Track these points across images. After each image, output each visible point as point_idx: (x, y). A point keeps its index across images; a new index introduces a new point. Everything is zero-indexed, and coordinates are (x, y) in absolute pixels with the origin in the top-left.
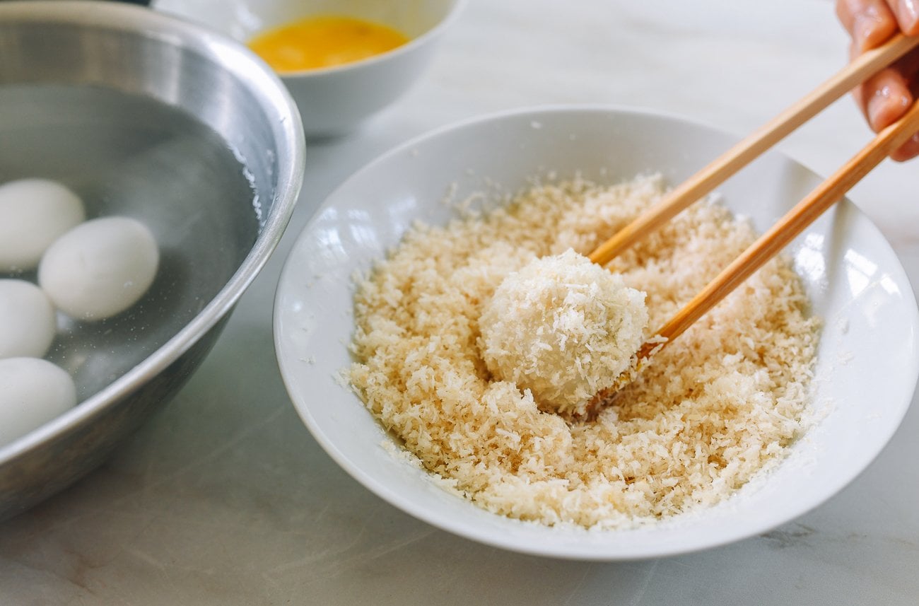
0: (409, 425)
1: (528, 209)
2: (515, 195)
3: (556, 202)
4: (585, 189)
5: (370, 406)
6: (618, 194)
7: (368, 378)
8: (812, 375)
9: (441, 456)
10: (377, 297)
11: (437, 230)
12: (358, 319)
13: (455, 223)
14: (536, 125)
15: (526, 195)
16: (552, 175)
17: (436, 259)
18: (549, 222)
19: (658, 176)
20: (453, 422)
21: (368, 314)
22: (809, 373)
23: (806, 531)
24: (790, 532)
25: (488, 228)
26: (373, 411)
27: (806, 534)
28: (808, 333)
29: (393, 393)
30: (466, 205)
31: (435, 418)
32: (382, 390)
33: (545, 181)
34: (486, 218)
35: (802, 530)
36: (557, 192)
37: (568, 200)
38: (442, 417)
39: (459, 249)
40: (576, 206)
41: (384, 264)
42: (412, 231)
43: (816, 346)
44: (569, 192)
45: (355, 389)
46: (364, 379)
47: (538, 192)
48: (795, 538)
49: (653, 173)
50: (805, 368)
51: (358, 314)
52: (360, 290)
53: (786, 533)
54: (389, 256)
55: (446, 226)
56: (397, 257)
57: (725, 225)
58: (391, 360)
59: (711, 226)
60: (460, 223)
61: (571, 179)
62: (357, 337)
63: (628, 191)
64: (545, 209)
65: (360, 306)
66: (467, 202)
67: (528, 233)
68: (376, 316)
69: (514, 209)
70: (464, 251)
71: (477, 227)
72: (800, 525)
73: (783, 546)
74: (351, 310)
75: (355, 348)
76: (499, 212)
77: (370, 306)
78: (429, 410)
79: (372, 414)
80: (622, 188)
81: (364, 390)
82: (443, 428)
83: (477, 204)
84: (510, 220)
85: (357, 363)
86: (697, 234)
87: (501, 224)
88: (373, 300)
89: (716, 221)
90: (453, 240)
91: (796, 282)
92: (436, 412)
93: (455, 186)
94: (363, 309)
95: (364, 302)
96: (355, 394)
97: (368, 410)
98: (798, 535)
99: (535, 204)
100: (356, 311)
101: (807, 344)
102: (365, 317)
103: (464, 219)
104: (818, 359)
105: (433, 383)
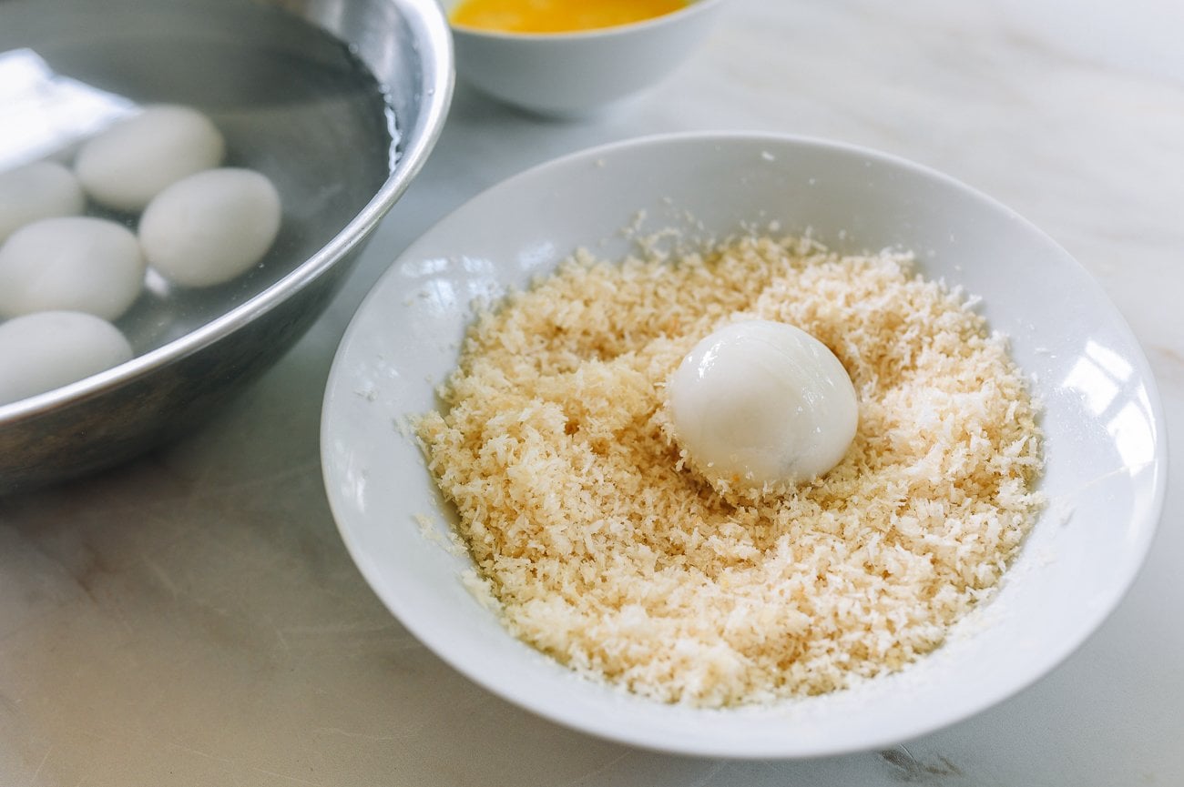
0: (469, 502)
1: (730, 262)
2: (720, 241)
3: (768, 262)
4: (812, 252)
5: (432, 467)
6: (850, 269)
7: (439, 433)
8: (1003, 571)
9: (493, 549)
10: (494, 334)
11: (605, 267)
12: (463, 358)
13: (633, 261)
14: (767, 156)
15: (735, 244)
16: (775, 226)
17: (587, 303)
18: (751, 286)
19: (910, 256)
20: (519, 512)
21: (476, 354)
22: (1002, 565)
23: (946, 768)
24: (926, 764)
25: (672, 277)
26: (434, 474)
27: (945, 773)
28: (1021, 512)
29: (464, 458)
30: (651, 242)
31: (498, 501)
32: (453, 451)
33: (763, 232)
34: (675, 263)
35: (941, 766)
36: (774, 249)
37: (786, 262)
38: (508, 501)
39: (623, 296)
40: (791, 272)
41: (520, 295)
42: (571, 260)
43: (1027, 532)
44: (791, 252)
45: (421, 442)
46: (434, 432)
47: (750, 243)
48: (928, 774)
49: (904, 251)
50: (1000, 558)
51: (465, 351)
52: (478, 322)
53: (919, 764)
54: (531, 287)
55: (620, 264)
56: (540, 290)
57: (974, 341)
58: (476, 417)
59: (953, 337)
60: (639, 263)
61: (798, 235)
62: (452, 378)
63: (866, 266)
64: (752, 269)
65: (470, 341)
66: (655, 238)
67: (719, 294)
68: (484, 359)
69: (714, 260)
70: (630, 299)
71: (658, 272)
72: (942, 759)
73: (907, 779)
74: (457, 344)
75: (443, 392)
76: (695, 259)
77: (482, 345)
78: (494, 491)
79: (432, 476)
80: (859, 261)
81: (431, 445)
82: (505, 515)
83: (669, 242)
84: (704, 273)
85: (436, 411)
86: (931, 345)
87: (691, 275)
88: (489, 337)
89: (963, 332)
90: (620, 284)
91: (1034, 439)
92: (501, 494)
93: (643, 214)
94: (472, 343)
95: (477, 339)
96: (419, 447)
97: (429, 471)
98: (934, 771)
99: (741, 260)
100: (464, 346)
101: (1014, 525)
102: (470, 357)
103: (646, 258)
104: (1021, 551)
105: (511, 456)
